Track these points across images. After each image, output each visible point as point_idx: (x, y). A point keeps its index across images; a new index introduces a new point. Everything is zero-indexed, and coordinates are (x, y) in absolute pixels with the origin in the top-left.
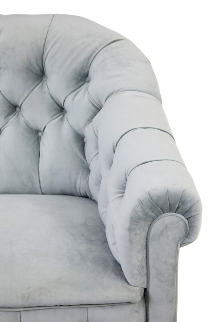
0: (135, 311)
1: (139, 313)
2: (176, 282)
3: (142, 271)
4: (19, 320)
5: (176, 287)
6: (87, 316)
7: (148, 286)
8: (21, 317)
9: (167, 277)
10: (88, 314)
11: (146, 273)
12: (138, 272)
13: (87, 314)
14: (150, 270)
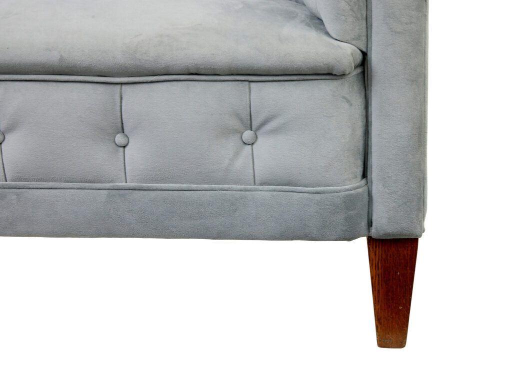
0: (344, 97)
1: (351, 105)
2: (424, 40)
3: (357, 7)
4: (119, 104)
5: (425, 52)
6: (248, 102)
7: (369, 46)
8: (121, 98)
9: (406, 23)
10: (251, 98)
11: (365, 16)
12: (348, 8)
13: (248, 96)
14: (373, 9)
